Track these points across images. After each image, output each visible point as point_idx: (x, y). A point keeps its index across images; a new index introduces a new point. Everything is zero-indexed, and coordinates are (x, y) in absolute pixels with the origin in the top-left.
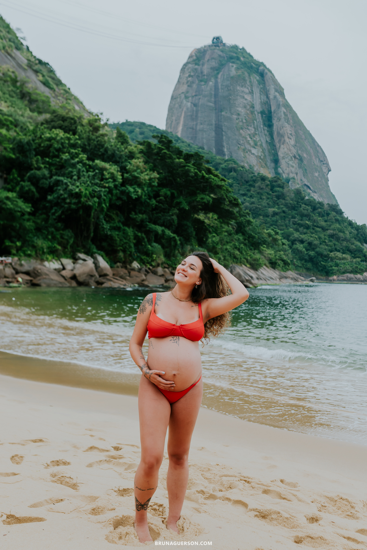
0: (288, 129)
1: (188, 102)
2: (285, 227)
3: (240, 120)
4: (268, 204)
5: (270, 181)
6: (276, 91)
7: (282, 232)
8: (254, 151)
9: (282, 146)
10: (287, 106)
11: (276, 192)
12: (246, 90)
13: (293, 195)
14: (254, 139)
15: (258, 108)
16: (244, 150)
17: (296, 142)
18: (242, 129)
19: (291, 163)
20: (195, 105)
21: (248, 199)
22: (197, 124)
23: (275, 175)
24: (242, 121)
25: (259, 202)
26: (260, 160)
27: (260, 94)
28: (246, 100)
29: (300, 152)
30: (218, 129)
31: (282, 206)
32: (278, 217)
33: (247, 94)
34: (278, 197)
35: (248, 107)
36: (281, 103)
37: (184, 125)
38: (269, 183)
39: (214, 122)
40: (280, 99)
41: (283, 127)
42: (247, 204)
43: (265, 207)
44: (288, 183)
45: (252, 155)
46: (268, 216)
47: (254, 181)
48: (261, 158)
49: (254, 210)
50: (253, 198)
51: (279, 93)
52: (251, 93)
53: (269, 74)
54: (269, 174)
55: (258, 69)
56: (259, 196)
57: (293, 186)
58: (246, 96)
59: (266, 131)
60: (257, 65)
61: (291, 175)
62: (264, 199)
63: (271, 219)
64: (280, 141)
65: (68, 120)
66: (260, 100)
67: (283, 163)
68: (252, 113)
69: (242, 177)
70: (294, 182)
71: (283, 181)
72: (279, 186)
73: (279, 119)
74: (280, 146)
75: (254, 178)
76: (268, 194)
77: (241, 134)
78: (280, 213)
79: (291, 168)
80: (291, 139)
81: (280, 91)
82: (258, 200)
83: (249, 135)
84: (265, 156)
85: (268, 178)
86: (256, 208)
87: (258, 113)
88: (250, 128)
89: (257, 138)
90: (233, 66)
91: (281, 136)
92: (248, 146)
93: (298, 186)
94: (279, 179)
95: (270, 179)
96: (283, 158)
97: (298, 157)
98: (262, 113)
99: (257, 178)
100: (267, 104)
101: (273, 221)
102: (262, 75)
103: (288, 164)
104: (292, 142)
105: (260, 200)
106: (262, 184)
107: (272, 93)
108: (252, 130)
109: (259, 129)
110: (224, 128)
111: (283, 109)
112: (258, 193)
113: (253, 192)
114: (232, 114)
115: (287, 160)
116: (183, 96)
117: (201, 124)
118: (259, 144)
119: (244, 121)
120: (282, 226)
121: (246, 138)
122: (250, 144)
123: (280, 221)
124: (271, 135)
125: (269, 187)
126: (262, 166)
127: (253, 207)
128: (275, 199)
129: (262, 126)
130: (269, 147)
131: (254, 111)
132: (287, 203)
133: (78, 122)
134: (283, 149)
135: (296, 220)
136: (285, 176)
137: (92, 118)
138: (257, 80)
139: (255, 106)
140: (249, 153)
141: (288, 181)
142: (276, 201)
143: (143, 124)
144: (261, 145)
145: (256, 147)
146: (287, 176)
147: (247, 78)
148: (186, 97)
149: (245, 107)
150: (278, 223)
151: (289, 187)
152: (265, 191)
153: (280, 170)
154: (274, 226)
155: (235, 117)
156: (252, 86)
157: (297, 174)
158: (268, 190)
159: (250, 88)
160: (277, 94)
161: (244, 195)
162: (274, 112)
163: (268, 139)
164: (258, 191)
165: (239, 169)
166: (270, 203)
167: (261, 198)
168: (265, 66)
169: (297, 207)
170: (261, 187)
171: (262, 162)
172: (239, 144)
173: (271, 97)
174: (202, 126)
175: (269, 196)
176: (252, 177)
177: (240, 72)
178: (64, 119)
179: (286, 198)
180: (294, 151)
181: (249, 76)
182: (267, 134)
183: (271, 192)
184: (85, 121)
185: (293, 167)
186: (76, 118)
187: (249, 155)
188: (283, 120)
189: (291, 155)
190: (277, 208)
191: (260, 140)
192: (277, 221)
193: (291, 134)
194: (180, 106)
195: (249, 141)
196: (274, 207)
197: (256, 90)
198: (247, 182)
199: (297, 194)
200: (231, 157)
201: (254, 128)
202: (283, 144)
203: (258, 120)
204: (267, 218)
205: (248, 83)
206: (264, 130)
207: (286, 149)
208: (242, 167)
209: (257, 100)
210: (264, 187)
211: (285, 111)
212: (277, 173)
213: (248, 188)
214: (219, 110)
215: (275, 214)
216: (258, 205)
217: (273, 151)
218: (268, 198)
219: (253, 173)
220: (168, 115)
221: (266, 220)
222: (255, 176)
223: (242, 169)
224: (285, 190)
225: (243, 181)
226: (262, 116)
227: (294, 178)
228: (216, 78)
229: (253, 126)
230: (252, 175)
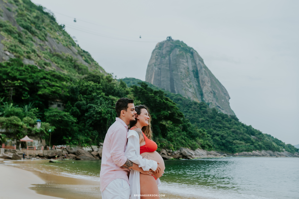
0: (207, 79)
1: (156, 67)
2: (208, 128)
3: (182, 75)
4: (199, 116)
5: (199, 104)
6: (200, 60)
7: (207, 130)
8: (190, 90)
9: (204, 87)
10: (206, 67)
11: (202, 110)
12: (185, 61)
13: (211, 111)
14: (190, 84)
15: (191, 69)
16: (185, 90)
17: (212, 84)
18: (183, 79)
19: (209, 95)
20: (160, 69)
21: (188, 114)
22: (161, 78)
23: (201, 102)
24: (183, 76)
25: (194, 115)
26: (194, 94)
27: (192, 62)
28: (185, 65)
29: (213, 90)
30: (172, 80)
31: (206, 117)
32: (204, 123)
33: (185, 62)
34: (204, 113)
35: (186, 69)
36: (202, 66)
37: (155, 79)
38: (198, 105)
39: (169, 77)
40: (202, 64)
41: (204, 78)
42: (188, 116)
43: (198, 118)
44: (209, 105)
45: (189, 92)
46: (199, 122)
47: (191, 105)
48: (194, 93)
49: (191, 119)
50: (191, 113)
51: (201, 61)
52: (187, 62)
53: (195, 53)
54: (198, 101)
55: (190, 51)
56: (194, 112)
57: (211, 107)
58: (185, 64)
59: (196, 80)
60: (189, 49)
61: (210, 101)
62: (196, 114)
63: (201, 124)
64: (203, 85)
65: (96, 77)
66: (192, 65)
67: (205, 95)
68: (188, 71)
69: (184, 103)
70: (212, 105)
71: (206, 104)
72: (204, 107)
73: (202, 74)
74: (203, 87)
75: (191, 103)
76: (198, 111)
77: (183, 82)
78: (205, 120)
79: (210, 98)
80: (208, 83)
81: (202, 61)
82: (194, 114)
83: (187, 82)
84: (196, 92)
85: (198, 103)
86: (193, 118)
87: (191, 71)
88: (187, 79)
89: (191, 84)
90: (177, 50)
91: (203, 82)
92: (187, 88)
93: (214, 107)
94: (203, 103)
95: (199, 103)
96: (205, 93)
97: (213, 92)
98: (193, 71)
99: (192, 103)
100: (195, 67)
101: (202, 125)
102: (192, 53)
103: (208, 96)
104: (209, 85)
105: (195, 114)
106: (195, 106)
107: (198, 62)
108: (189, 80)
109: (192, 79)
110: (174, 79)
111: (204, 69)
112: (193, 111)
113: (191, 110)
114: (178, 72)
115: (207, 94)
116: (153, 65)
117: (163, 78)
118: (192, 86)
119: (184, 75)
120: (207, 127)
121: (186, 84)
122: (188, 87)
123: (205, 125)
124: (198, 82)
125: (199, 107)
126: (194, 97)
127: (191, 118)
128: (202, 113)
129: (193, 78)
130: (198, 88)
131: (189, 71)
132: (208, 116)
133: (101, 77)
134: (205, 88)
135: (214, 124)
136: (207, 102)
137: (108, 76)
138: (190, 56)
139: (189, 68)
140: (187, 91)
141: (208, 104)
142: (203, 114)
143: (134, 79)
144: (194, 87)
145: (191, 88)
146: (208, 102)
147: (185, 55)
148: (155, 65)
149: (184, 69)
150: (205, 126)
151: (209, 107)
152: (197, 109)
153: (204, 99)
154: (203, 127)
155: (179, 74)
156: (187, 59)
157: (213, 101)
158: (198, 109)
159: (186, 60)
160: (200, 62)
161: (186, 112)
162: (199, 71)
163: (197, 84)
164: (193, 110)
165: (183, 99)
166: (200, 116)
167: (195, 113)
168: (193, 49)
169: (214, 117)
170: (195, 108)
171: (194, 95)
172: (182, 87)
173: (197, 63)
174: (163, 79)
175: (199, 112)
176: (190, 103)
177: (181, 52)
178: (94, 76)
179: (208, 113)
180: (210, 89)
181: (186, 54)
182: (196, 81)
183: (200, 110)
184: (105, 77)
185: (210, 97)
186: (100, 76)
187: (188, 92)
188: (204, 74)
189: (209, 91)
190: (203, 118)
191: (193, 84)
192: (204, 125)
193: (208, 81)
194: (152, 70)
195: (187, 85)
196: (202, 118)
197: (190, 61)
198: (187, 105)
199: (214, 110)
200: (179, 93)
201: (190, 79)
202: (205, 86)
203: (191, 75)
204: (198, 123)
205: (185, 57)
206: (195, 79)
207: (206, 89)
208: (185, 98)
209: (190, 65)
210: (196, 108)
211: (205, 70)
212: (203, 100)
213: (188, 108)
214: (171, 70)
215: (203, 121)
216: (194, 117)
217: (200, 90)
218: (199, 113)
219: (190, 101)
220: (146, 74)
221: (198, 125)
222: (191, 102)
223: (184, 99)
224: (207, 109)
225: (185, 105)
226: (193, 73)
227: (211, 103)
228: (169, 55)
229: (189, 78)
230: (190, 102)
